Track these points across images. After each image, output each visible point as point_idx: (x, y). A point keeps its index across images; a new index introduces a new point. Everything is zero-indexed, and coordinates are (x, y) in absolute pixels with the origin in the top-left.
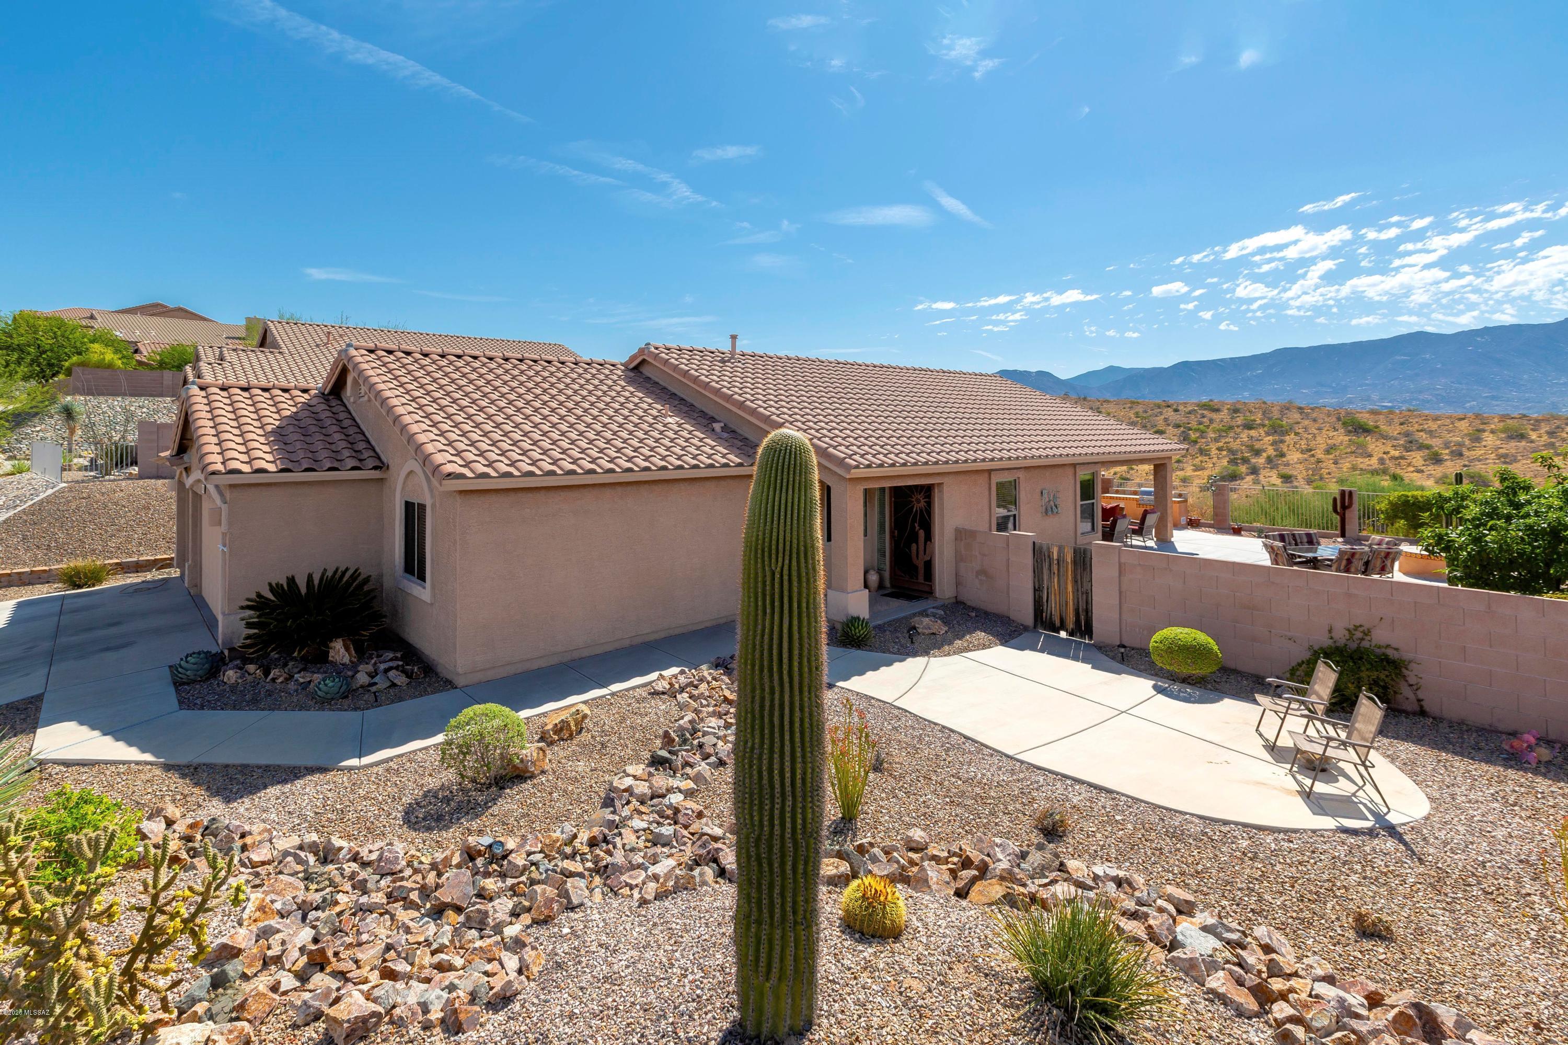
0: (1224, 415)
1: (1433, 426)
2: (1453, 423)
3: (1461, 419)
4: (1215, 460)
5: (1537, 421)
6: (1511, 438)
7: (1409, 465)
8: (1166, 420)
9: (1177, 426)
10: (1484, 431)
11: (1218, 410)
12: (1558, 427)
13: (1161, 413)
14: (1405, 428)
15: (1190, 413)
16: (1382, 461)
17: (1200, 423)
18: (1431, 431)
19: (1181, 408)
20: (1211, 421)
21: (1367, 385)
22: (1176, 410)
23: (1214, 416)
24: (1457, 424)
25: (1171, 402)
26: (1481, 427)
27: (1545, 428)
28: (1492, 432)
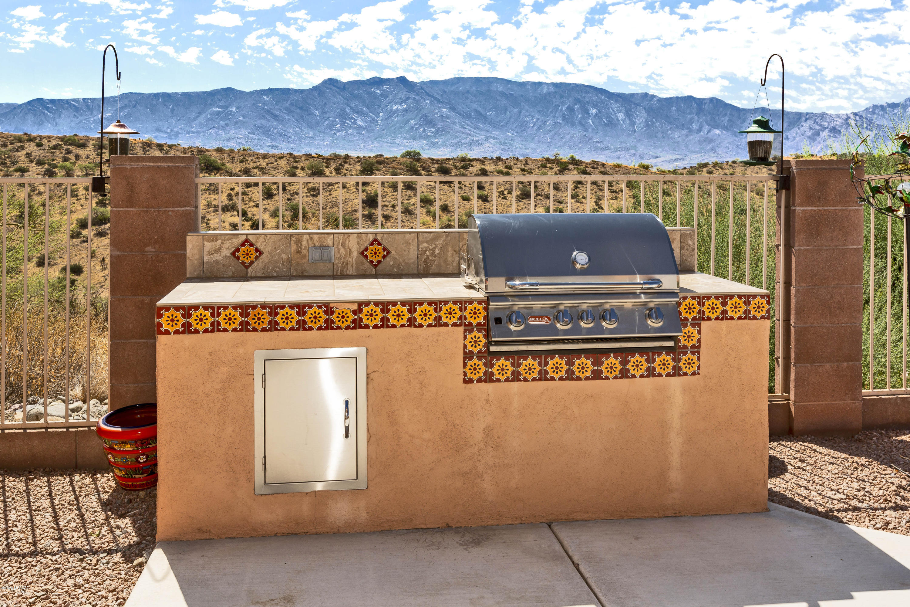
0: (90, 150)
1: (263, 163)
2: (276, 161)
3: (281, 158)
4: (83, 201)
5: (328, 159)
6: (314, 174)
7: (250, 200)
8: (28, 155)
9: (40, 163)
10: (297, 168)
11: (83, 146)
12: (341, 165)
13: (23, 148)
14: (244, 165)
15: (56, 147)
16: (230, 197)
17: (66, 160)
18: (262, 168)
19: (45, 142)
20: (77, 157)
21: (193, 132)
22: (39, 145)
23: (80, 151)
24: (279, 162)
25: (34, 134)
26: (295, 164)
27: (333, 166)
28: (303, 169)
